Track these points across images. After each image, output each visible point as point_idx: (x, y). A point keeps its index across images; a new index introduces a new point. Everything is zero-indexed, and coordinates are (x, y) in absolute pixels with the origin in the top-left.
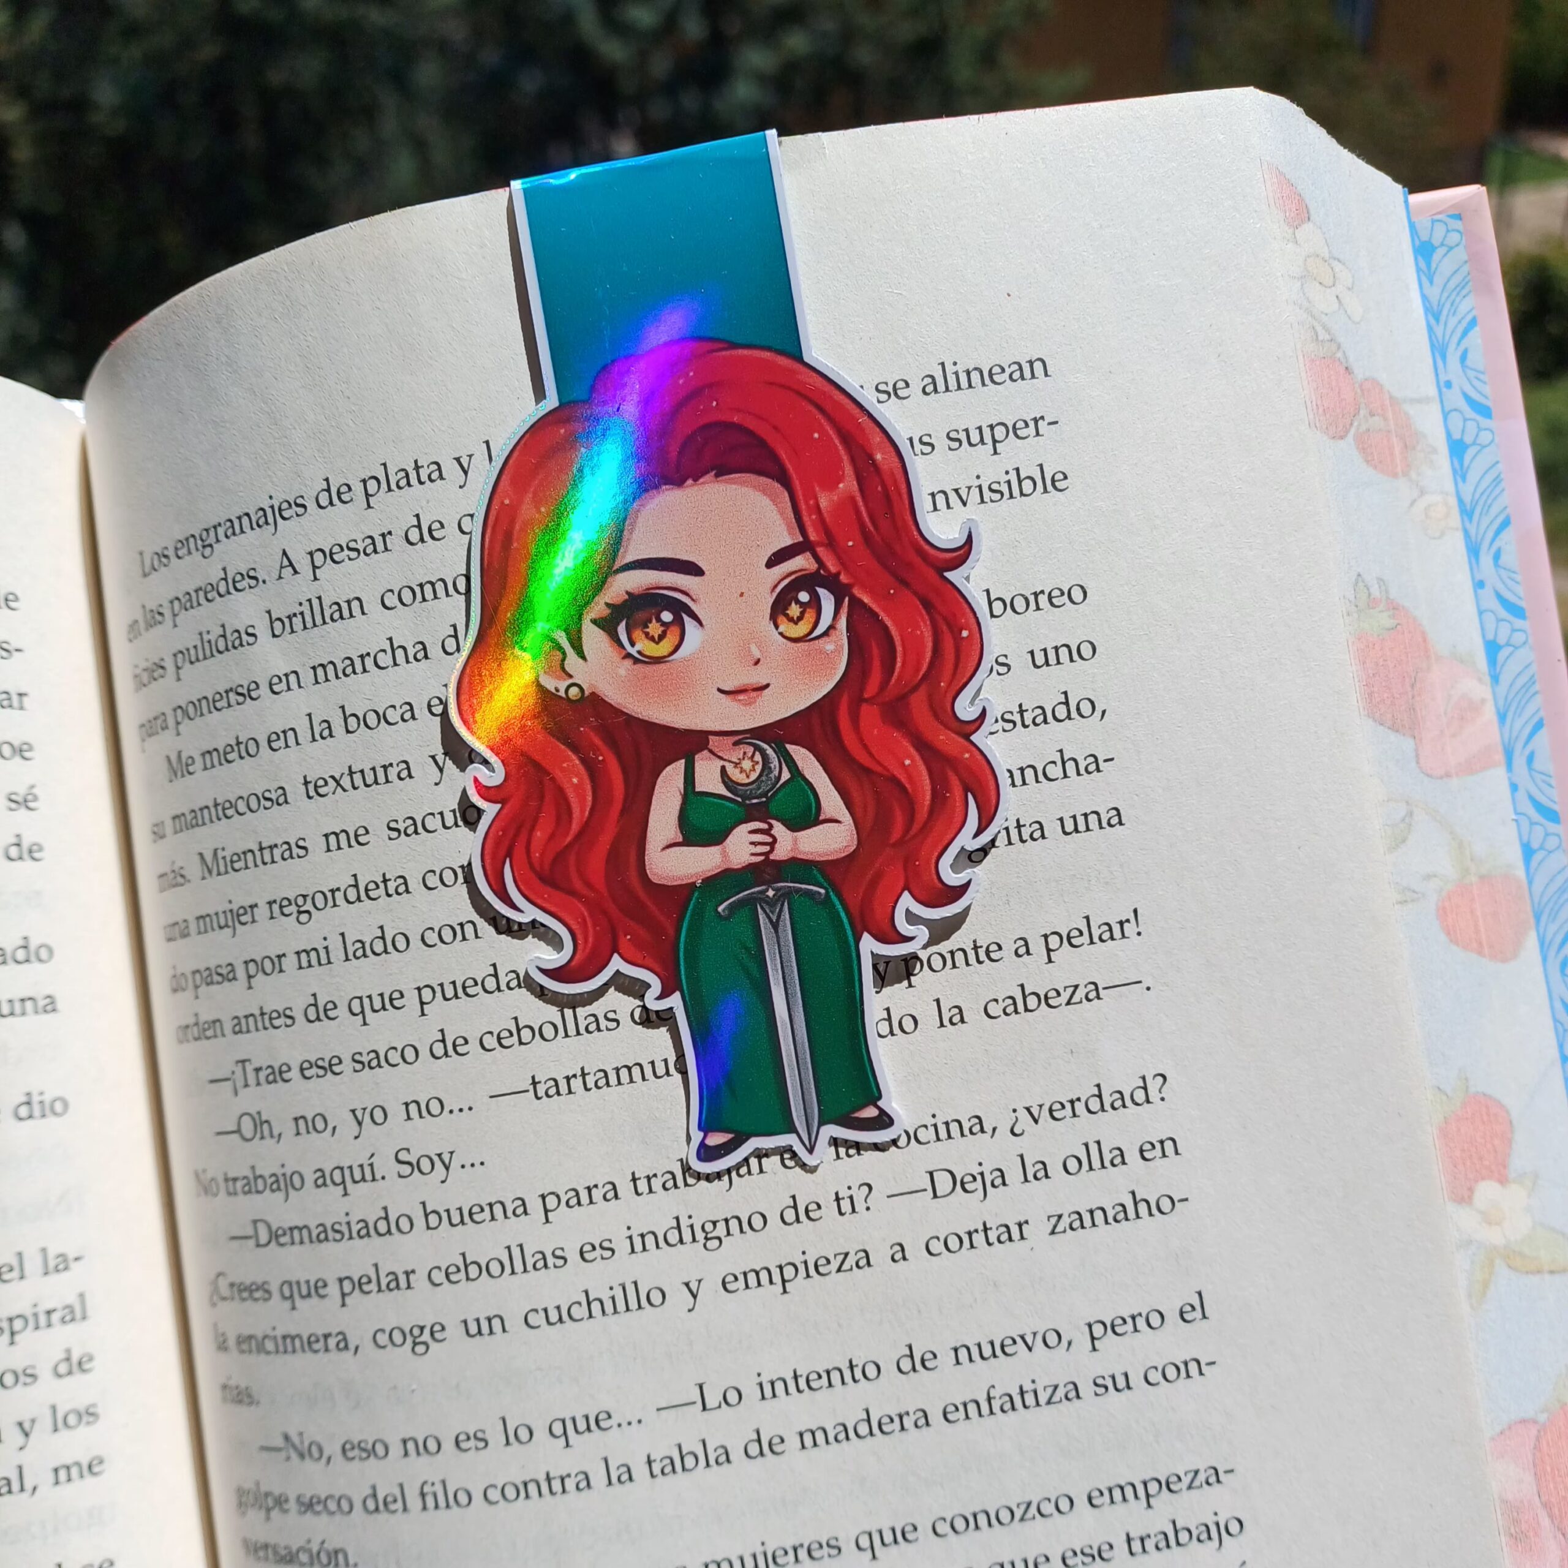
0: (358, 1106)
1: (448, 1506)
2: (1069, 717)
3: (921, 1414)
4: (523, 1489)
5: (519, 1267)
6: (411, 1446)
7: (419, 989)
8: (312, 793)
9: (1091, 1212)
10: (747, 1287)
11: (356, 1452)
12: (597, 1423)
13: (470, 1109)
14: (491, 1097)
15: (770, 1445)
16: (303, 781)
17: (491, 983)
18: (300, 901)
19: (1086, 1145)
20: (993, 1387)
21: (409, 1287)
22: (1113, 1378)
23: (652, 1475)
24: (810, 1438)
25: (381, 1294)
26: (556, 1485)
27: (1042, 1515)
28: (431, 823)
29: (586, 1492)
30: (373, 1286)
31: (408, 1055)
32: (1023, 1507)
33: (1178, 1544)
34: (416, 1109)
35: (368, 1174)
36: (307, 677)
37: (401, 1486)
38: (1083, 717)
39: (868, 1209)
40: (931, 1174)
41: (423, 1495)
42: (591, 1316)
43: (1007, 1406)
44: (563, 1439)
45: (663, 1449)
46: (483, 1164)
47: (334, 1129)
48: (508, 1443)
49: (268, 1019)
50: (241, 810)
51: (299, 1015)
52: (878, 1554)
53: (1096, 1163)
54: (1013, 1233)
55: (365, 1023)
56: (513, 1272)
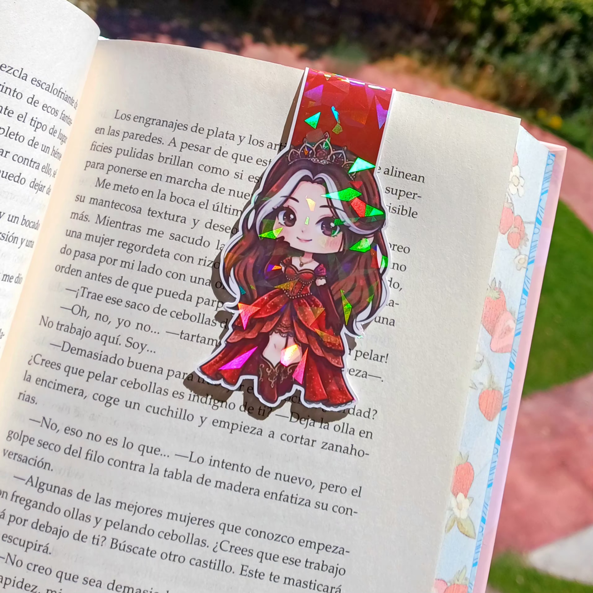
0: (121, 318)
1: (94, 460)
2: (390, 286)
3: (257, 491)
4: (122, 464)
5: (152, 389)
6: (91, 436)
7: (158, 289)
8: (150, 214)
9: (337, 446)
10: (220, 426)
11: (70, 432)
12: (155, 451)
13: (158, 333)
14: (167, 332)
15: (206, 481)
16: (149, 209)
17: (182, 296)
18: (131, 246)
19: (344, 423)
20: (284, 491)
21: (113, 383)
23: (165, 476)
24: (219, 484)
25: (102, 382)
26: (133, 466)
27: (282, 541)
28: (185, 239)
29: (142, 473)
30: (101, 378)
31: (146, 308)
32: (277, 536)
33: (322, 570)
34: (141, 326)
35: (115, 341)
36: (164, 178)
37: (81, 448)
39: (268, 416)
40: (292, 413)
41: (88, 453)
42: (167, 415)
43: (286, 500)
44: (142, 452)
45: (172, 468)
46: (154, 352)
47: (110, 322)
48: (124, 447)
49: (101, 278)
50: (122, 208)
51: (114, 281)
52: (225, 532)
53: (345, 431)
54: (310, 443)
55: (136, 293)
56: (149, 391)
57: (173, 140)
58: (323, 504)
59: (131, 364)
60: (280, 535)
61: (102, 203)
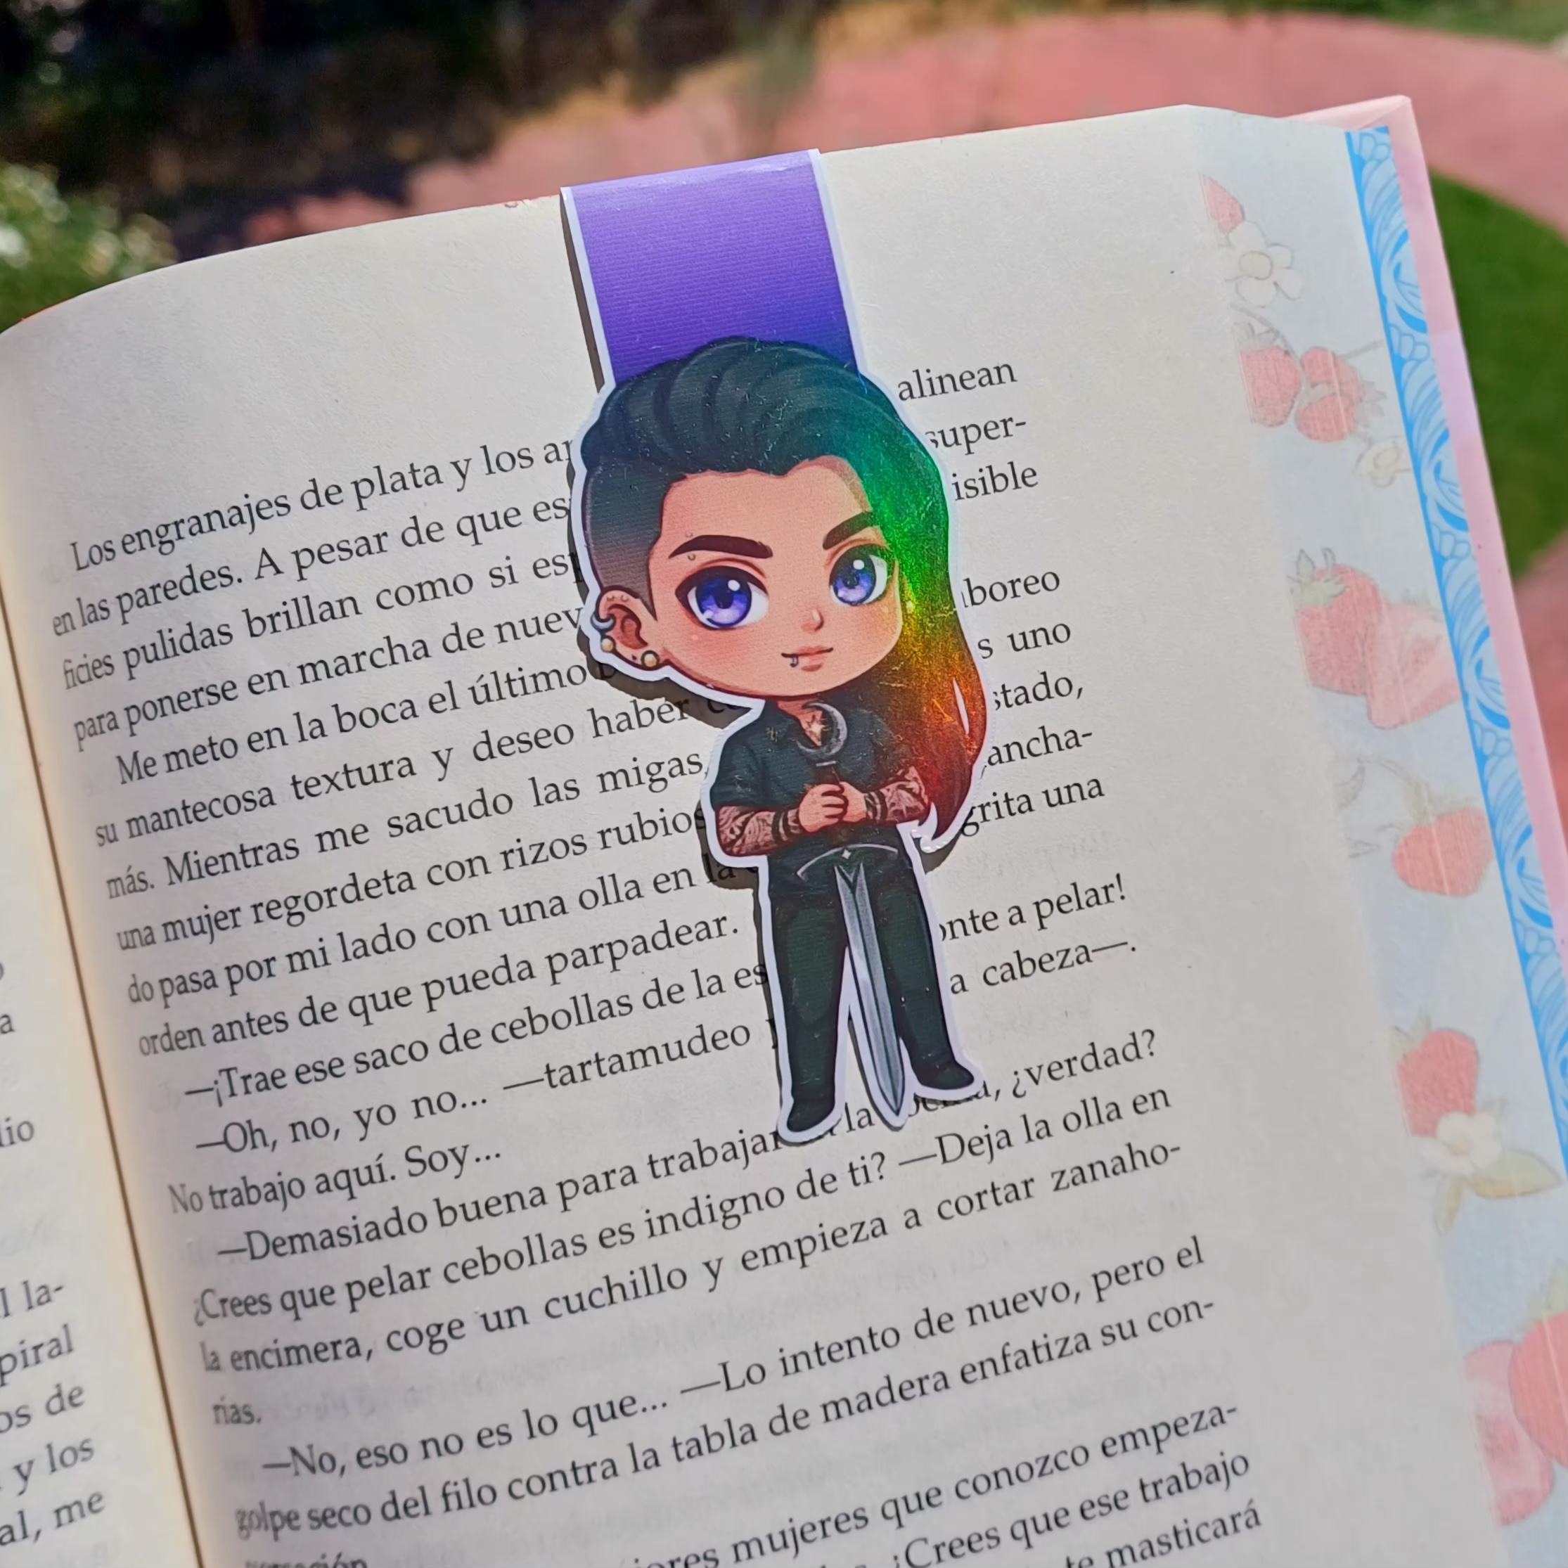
0: (363, 1108)
1: (472, 1505)
2: (1048, 696)
3: (940, 1377)
4: (549, 1481)
5: (538, 1256)
6: (431, 1447)
7: (427, 985)
8: (302, 792)
9: (1092, 1166)
10: (767, 1263)
11: (373, 1459)
12: (621, 1409)
13: (484, 1101)
14: (505, 1088)
15: (795, 1420)
16: (291, 781)
17: (502, 975)
18: (291, 903)
19: (1084, 1102)
20: (1008, 1344)
21: (424, 1286)
23: (679, 1460)
24: (835, 1409)
25: (394, 1296)
26: (582, 1474)
27: (1060, 1468)
28: (434, 818)
29: (612, 1480)
30: (386, 1288)
31: (416, 1051)
32: (1041, 1462)
33: (1189, 1487)
34: (426, 1105)
35: (377, 1174)
36: (293, 676)
37: (422, 1489)
38: (1061, 695)
39: (881, 1177)
40: (940, 1139)
41: (445, 1495)
42: (612, 1302)
43: (1022, 1362)
44: (588, 1427)
45: (688, 1431)
46: (497, 1155)
47: (337, 1132)
48: (532, 1436)
49: (255, 1026)
50: (217, 812)
51: (292, 1019)
52: (903, 1522)
53: (1094, 1119)
54: (1020, 1191)
55: (368, 1023)
56: (532, 1263)
57: (265, 557)
58: (1120, 1326)
59: (448, 1216)
60: (1047, 1458)
61: (160, 822)
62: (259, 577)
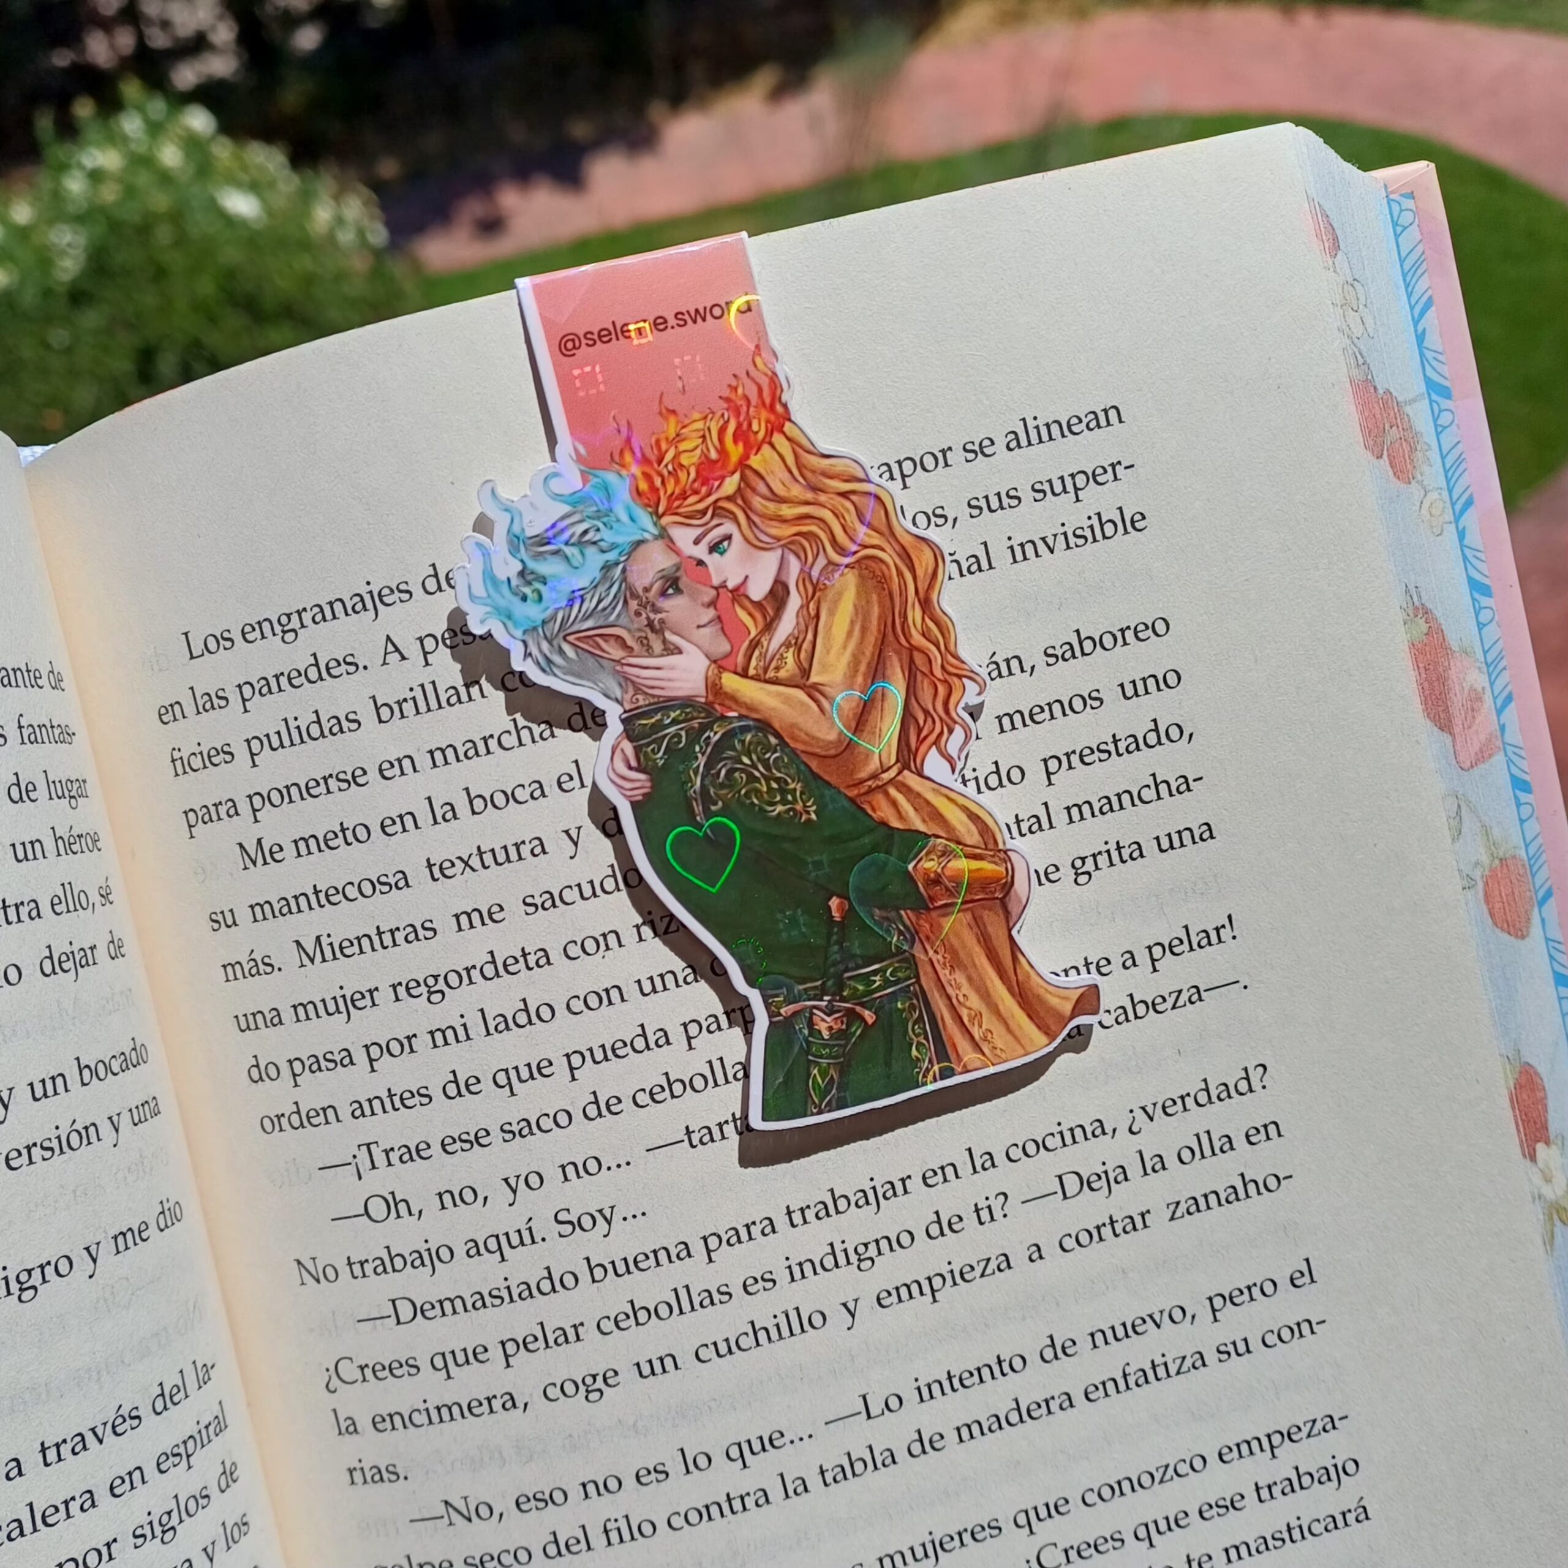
0: (511, 1175)
1: (633, 1538)
2: (1159, 743)
3: (1065, 1397)
4: (705, 1513)
5: (686, 1306)
6: (591, 1488)
7: (568, 1056)
8: (437, 874)
9: (1206, 1196)
10: (900, 1300)
11: (532, 1503)
12: (769, 1443)
13: (628, 1164)
14: (648, 1150)
15: (931, 1442)
16: (426, 864)
17: (640, 1044)
18: (431, 981)
19: (1198, 1136)
20: (1128, 1364)
21: (578, 1339)
22: (1234, 1343)
23: (826, 1484)
24: (967, 1431)
25: (549, 1350)
26: (737, 1505)
27: (1178, 1475)
28: (568, 895)
29: (766, 1507)
30: (541, 1343)
31: (561, 1119)
32: (1162, 1471)
33: (1302, 1487)
34: (573, 1169)
35: (527, 1237)
36: (423, 761)
37: (583, 1527)
38: (1172, 741)
39: (1005, 1216)
40: (1060, 1177)
41: (606, 1531)
42: (758, 1344)
43: (1142, 1381)
44: (740, 1461)
45: (833, 1458)
46: (644, 1214)
47: (486, 1198)
48: (688, 1472)
49: (397, 1101)
50: (350, 896)
51: (436, 1093)
52: (1034, 1529)
53: (1207, 1151)
54: (1137, 1222)
55: (513, 1094)
56: (681, 1312)
57: (389, 645)
59: (598, 1273)
60: (1167, 1467)
61: (288, 906)
62: (384, 663)
